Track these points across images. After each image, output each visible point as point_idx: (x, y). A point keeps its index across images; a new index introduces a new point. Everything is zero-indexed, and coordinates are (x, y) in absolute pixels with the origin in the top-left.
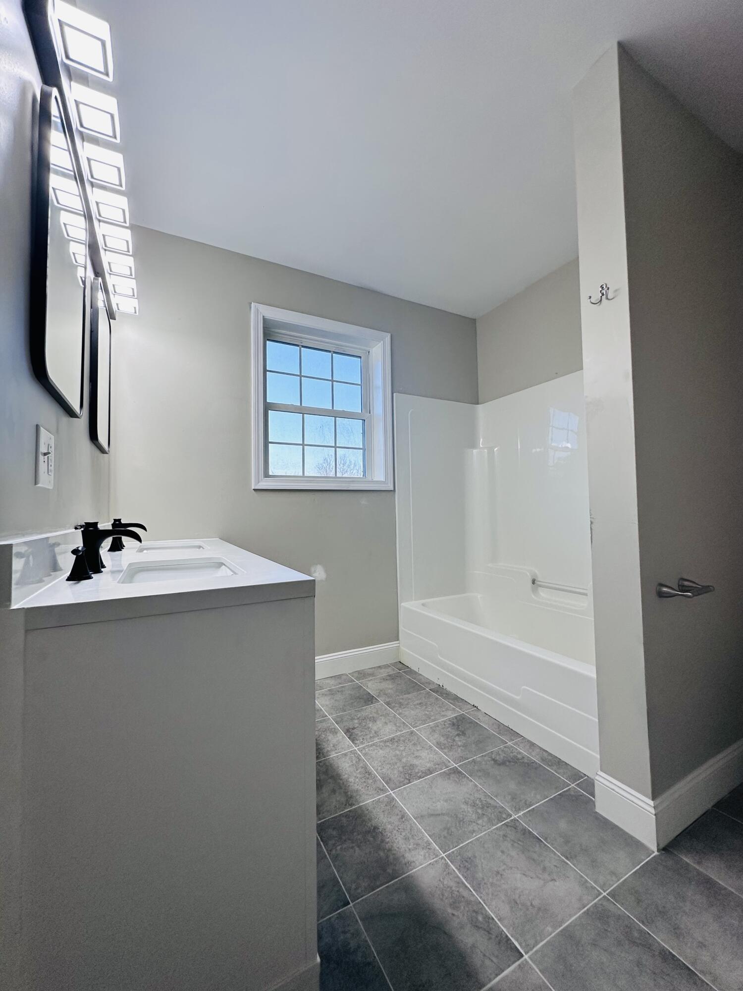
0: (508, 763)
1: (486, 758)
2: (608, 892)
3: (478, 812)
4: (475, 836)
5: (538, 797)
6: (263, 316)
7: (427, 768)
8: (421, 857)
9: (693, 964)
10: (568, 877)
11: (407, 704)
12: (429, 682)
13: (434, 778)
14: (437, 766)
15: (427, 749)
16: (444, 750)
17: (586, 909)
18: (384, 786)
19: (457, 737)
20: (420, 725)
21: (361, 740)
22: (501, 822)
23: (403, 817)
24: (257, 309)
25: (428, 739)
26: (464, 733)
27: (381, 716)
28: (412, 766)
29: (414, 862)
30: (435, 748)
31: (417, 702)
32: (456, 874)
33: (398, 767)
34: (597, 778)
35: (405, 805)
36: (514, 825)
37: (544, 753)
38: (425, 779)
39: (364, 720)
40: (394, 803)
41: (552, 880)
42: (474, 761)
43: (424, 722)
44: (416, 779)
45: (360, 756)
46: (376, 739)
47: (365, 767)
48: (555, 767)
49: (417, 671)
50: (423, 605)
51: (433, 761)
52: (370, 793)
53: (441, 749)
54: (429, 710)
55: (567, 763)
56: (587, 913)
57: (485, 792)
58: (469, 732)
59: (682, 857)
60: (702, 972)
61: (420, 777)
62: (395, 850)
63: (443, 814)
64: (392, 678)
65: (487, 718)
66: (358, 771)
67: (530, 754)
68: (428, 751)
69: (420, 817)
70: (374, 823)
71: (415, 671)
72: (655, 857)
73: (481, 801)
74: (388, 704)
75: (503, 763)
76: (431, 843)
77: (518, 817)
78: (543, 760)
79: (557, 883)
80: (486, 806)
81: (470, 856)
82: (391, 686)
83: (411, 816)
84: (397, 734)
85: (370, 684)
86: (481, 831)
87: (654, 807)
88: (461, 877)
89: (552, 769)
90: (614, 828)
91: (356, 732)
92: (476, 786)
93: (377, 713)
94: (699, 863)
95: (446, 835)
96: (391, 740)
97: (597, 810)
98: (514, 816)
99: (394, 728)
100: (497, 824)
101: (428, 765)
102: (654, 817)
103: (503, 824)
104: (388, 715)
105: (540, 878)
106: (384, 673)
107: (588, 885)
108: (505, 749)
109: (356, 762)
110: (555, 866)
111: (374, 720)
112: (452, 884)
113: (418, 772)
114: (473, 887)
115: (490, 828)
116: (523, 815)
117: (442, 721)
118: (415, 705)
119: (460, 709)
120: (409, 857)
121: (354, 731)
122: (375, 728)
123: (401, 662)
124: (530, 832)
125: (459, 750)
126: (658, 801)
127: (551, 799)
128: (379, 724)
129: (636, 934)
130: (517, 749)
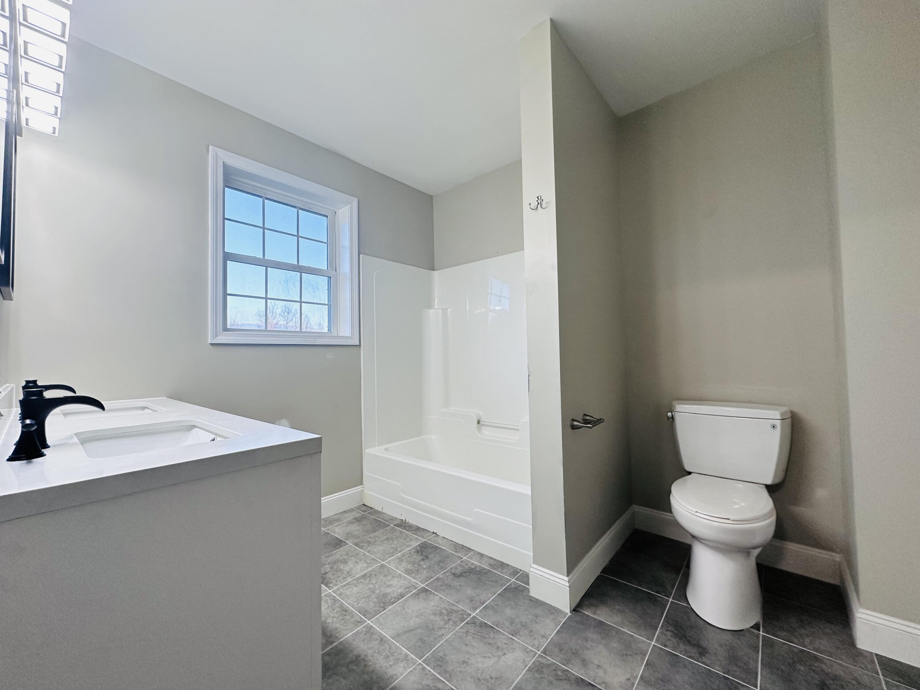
0: (464, 574)
1: (447, 574)
2: (541, 651)
3: (445, 619)
4: (444, 639)
5: (490, 595)
6: (223, 162)
7: (399, 594)
8: (401, 669)
9: (594, 681)
10: (515, 649)
11: (374, 542)
12: (393, 519)
13: (406, 601)
14: (407, 590)
15: (397, 578)
16: (412, 575)
17: (527, 668)
18: (361, 618)
19: (422, 561)
20: (389, 558)
21: (335, 583)
22: (463, 622)
23: (381, 640)
24: (216, 154)
25: (397, 568)
26: (427, 557)
27: (351, 557)
28: (386, 595)
29: (395, 675)
30: (404, 575)
31: (383, 538)
32: (432, 672)
33: (373, 599)
34: (531, 569)
35: (382, 629)
36: (473, 622)
37: (491, 560)
38: (398, 603)
39: (335, 563)
40: (372, 631)
41: (504, 654)
42: (438, 579)
43: (392, 554)
44: (390, 605)
45: (335, 597)
46: (349, 578)
47: (342, 606)
48: (500, 569)
49: (381, 511)
50: (386, 449)
51: (404, 586)
52: (349, 628)
53: (409, 574)
54: (396, 543)
55: (508, 564)
56: (529, 670)
57: (449, 601)
58: (431, 556)
59: (585, 612)
60: (599, 684)
61: (394, 603)
62: (378, 670)
63: (416, 628)
64: (358, 520)
65: (445, 541)
66: (335, 611)
67: (481, 563)
68: (398, 578)
69: (397, 636)
70: (355, 653)
71: (379, 511)
72: (569, 617)
73: (447, 610)
74: (356, 544)
75: (461, 575)
76: (409, 655)
77: (475, 615)
78: (490, 565)
79: (507, 656)
80: (450, 612)
81: (441, 656)
82: (357, 528)
83: (389, 638)
84: (368, 570)
85: (337, 530)
86: (448, 633)
87: (569, 582)
88: (436, 674)
89: (498, 571)
90: (543, 604)
91: (328, 577)
92: (441, 598)
93: (347, 554)
94: (595, 613)
95: (421, 645)
96: (364, 576)
97: (531, 594)
98: (473, 615)
99: (365, 565)
100: (461, 624)
101: (399, 591)
102: (568, 588)
103: (465, 623)
104: (357, 554)
105: (495, 656)
106: (350, 517)
107: (528, 650)
108: (461, 563)
109: (332, 603)
110: (505, 644)
111: (345, 562)
112: (429, 682)
113: (391, 599)
114: (446, 678)
115: (455, 629)
116: (479, 612)
117: (408, 551)
118: (382, 541)
119: (422, 537)
120: (390, 672)
121: (326, 576)
122: (347, 569)
123: (365, 504)
124: (485, 623)
125: (425, 572)
126: (570, 577)
127: (499, 594)
128: (351, 564)
129: (560, 673)
130: (470, 561)
